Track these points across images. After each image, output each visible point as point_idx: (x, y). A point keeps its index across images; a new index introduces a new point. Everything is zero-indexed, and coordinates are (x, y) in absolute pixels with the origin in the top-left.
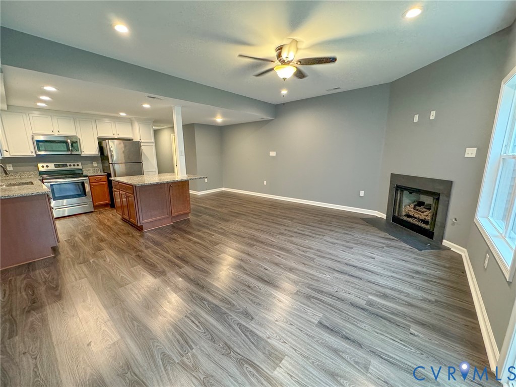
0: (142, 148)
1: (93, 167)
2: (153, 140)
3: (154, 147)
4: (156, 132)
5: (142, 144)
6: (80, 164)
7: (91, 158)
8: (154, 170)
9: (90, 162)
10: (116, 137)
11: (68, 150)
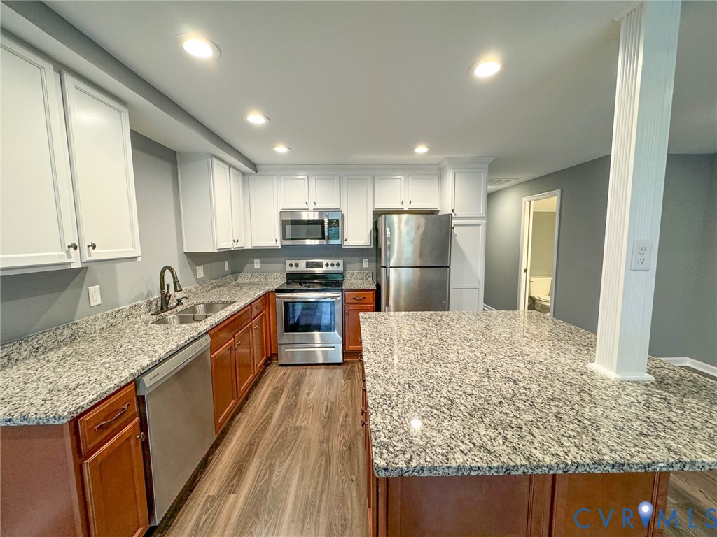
0: (456, 230)
1: (362, 269)
2: (482, 212)
3: (481, 229)
4: (491, 196)
5: (454, 222)
6: (341, 262)
7: (359, 252)
8: (476, 285)
9: (358, 259)
10: (406, 209)
11: (323, 238)
